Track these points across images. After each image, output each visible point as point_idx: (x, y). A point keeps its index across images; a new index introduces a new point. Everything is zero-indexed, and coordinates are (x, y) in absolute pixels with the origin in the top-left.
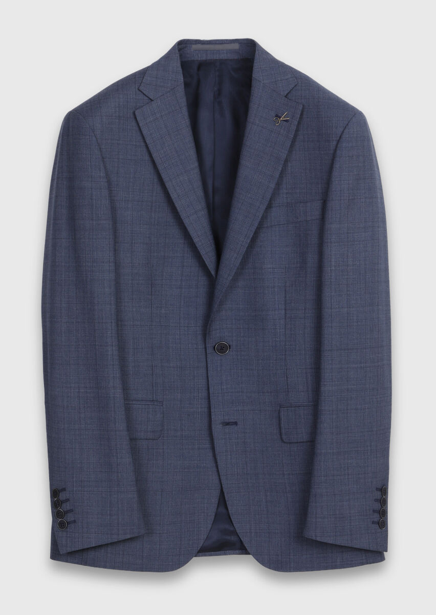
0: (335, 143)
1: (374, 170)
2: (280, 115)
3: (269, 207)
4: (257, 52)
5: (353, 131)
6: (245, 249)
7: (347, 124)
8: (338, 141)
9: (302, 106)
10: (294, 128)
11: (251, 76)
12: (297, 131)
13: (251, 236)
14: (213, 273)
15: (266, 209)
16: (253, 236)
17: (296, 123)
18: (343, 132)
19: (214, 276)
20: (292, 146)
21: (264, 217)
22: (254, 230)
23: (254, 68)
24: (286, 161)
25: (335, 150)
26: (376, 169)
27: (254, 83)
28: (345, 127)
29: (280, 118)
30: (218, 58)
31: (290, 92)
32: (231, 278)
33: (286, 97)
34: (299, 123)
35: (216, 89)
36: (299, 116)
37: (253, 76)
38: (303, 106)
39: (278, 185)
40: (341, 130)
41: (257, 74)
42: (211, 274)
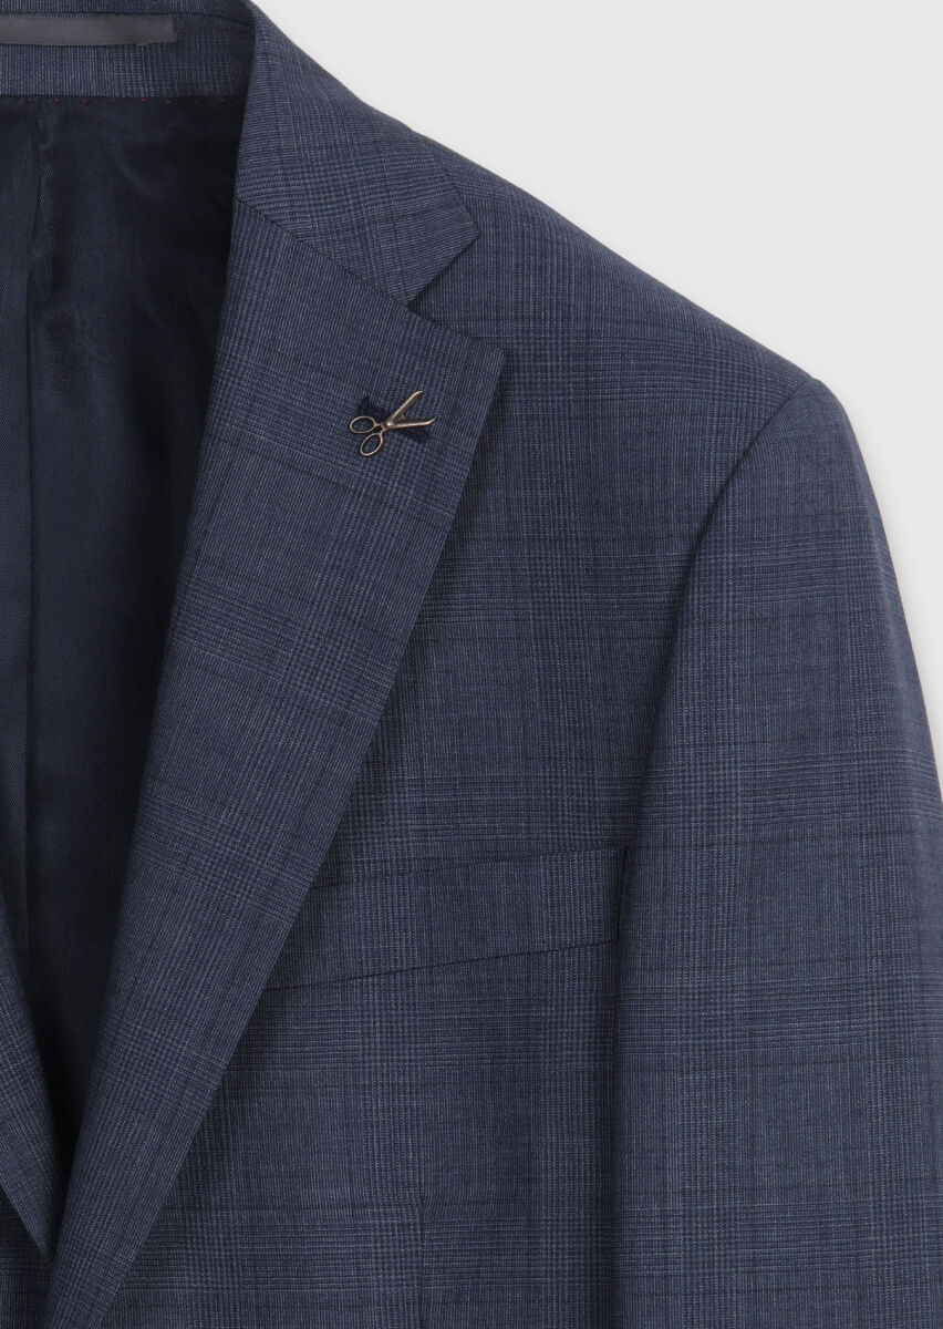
0: (678, 550)
1: (893, 690)
2: (380, 402)
3: (331, 877)
4: (260, 64)
5: (780, 488)
6: (205, 1104)
7: (746, 452)
8: (698, 541)
9: (501, 358)
10: (457, 470)
11: (229, 191)
12: (475, 486)
13: (237, 1035)
14: (36, 1228)
15: (314, 888)
16: (246, 1036)
17: (469, 445)
18: (723, 490)
19: (41, 1244)
20: (450, 563)
21: (305, 934)
22: (250, 1004)
23: (242, 151)
24: (418, 644)
25: (682, 589)
26: (903, 684)
27: (242, 229)
28: (736, 467)
29: (383, 418)
30: (50, 92)
31: (437, 279)
32: (131, 1258)
33: (413, 306)
34: (485, 447)
35: (38, 254)
36: (484, 411)
37: (240, 192)
38: (509, 354)
39: (378, 764)
40: (713, 480)
41: (255, 183)
42: (26, 1235)
